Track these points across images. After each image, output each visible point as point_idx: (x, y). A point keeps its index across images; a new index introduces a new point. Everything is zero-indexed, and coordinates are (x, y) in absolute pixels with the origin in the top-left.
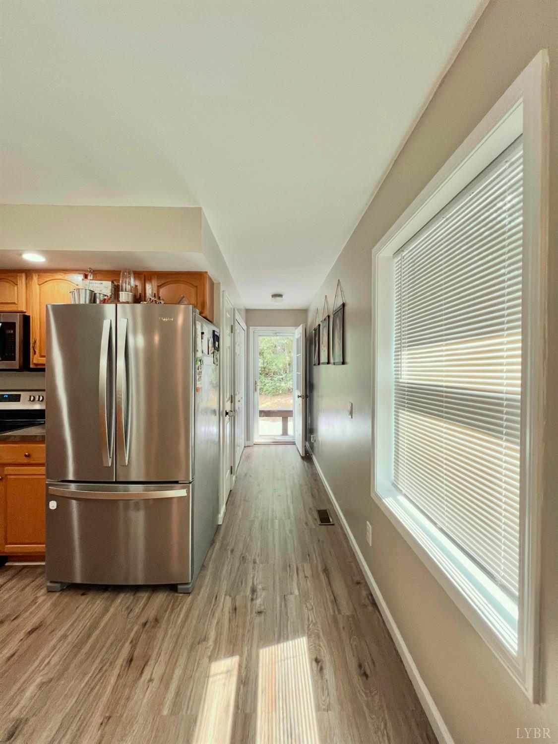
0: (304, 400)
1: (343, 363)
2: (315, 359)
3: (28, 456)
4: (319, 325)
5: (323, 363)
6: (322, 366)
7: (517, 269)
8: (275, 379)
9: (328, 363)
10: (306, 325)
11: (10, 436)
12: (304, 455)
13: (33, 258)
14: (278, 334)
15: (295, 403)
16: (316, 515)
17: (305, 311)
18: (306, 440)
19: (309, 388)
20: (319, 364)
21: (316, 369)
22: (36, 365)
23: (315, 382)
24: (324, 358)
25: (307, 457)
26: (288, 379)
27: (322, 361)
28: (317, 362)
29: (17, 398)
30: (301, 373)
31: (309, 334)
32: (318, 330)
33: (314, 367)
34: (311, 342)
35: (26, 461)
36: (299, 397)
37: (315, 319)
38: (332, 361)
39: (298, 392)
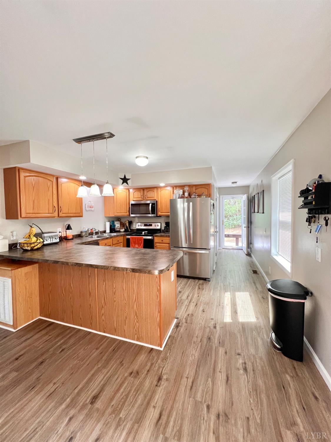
0: (247, 229)
1: (263, 213)
2: (253, 211)
3: (162, 241)
4: (254, 195)
5: (256, 212)
6: (255, 213)
7: (290, 195)
8: (230, 219)
9: (258, 212)
10: (249, 195)
11: (158, 235)
12: (247, 254)
13: (162, 185)
14: (234, 198)
15: (242, 231)
16: (252, 271)
17: (248, 187)
18: (248, 248)
19: (250, 222)
20: (254, 212)
21: (253, 214)
22: (159, 215)
23: (253, 220)
24: (256, 210)
25: (249, 255)
26: (238, 219)
27: (255, 211)
28: (253, 212)
29: (151, 225)
30: (246, 216)
31: (250, 198)
32: (254, 197)
33: (252, 214)
34: (251, 201)
35: (162, 242)
36: (244, 227)
37: (253, 192)
38: (259, 212)
39: (244, 225)
